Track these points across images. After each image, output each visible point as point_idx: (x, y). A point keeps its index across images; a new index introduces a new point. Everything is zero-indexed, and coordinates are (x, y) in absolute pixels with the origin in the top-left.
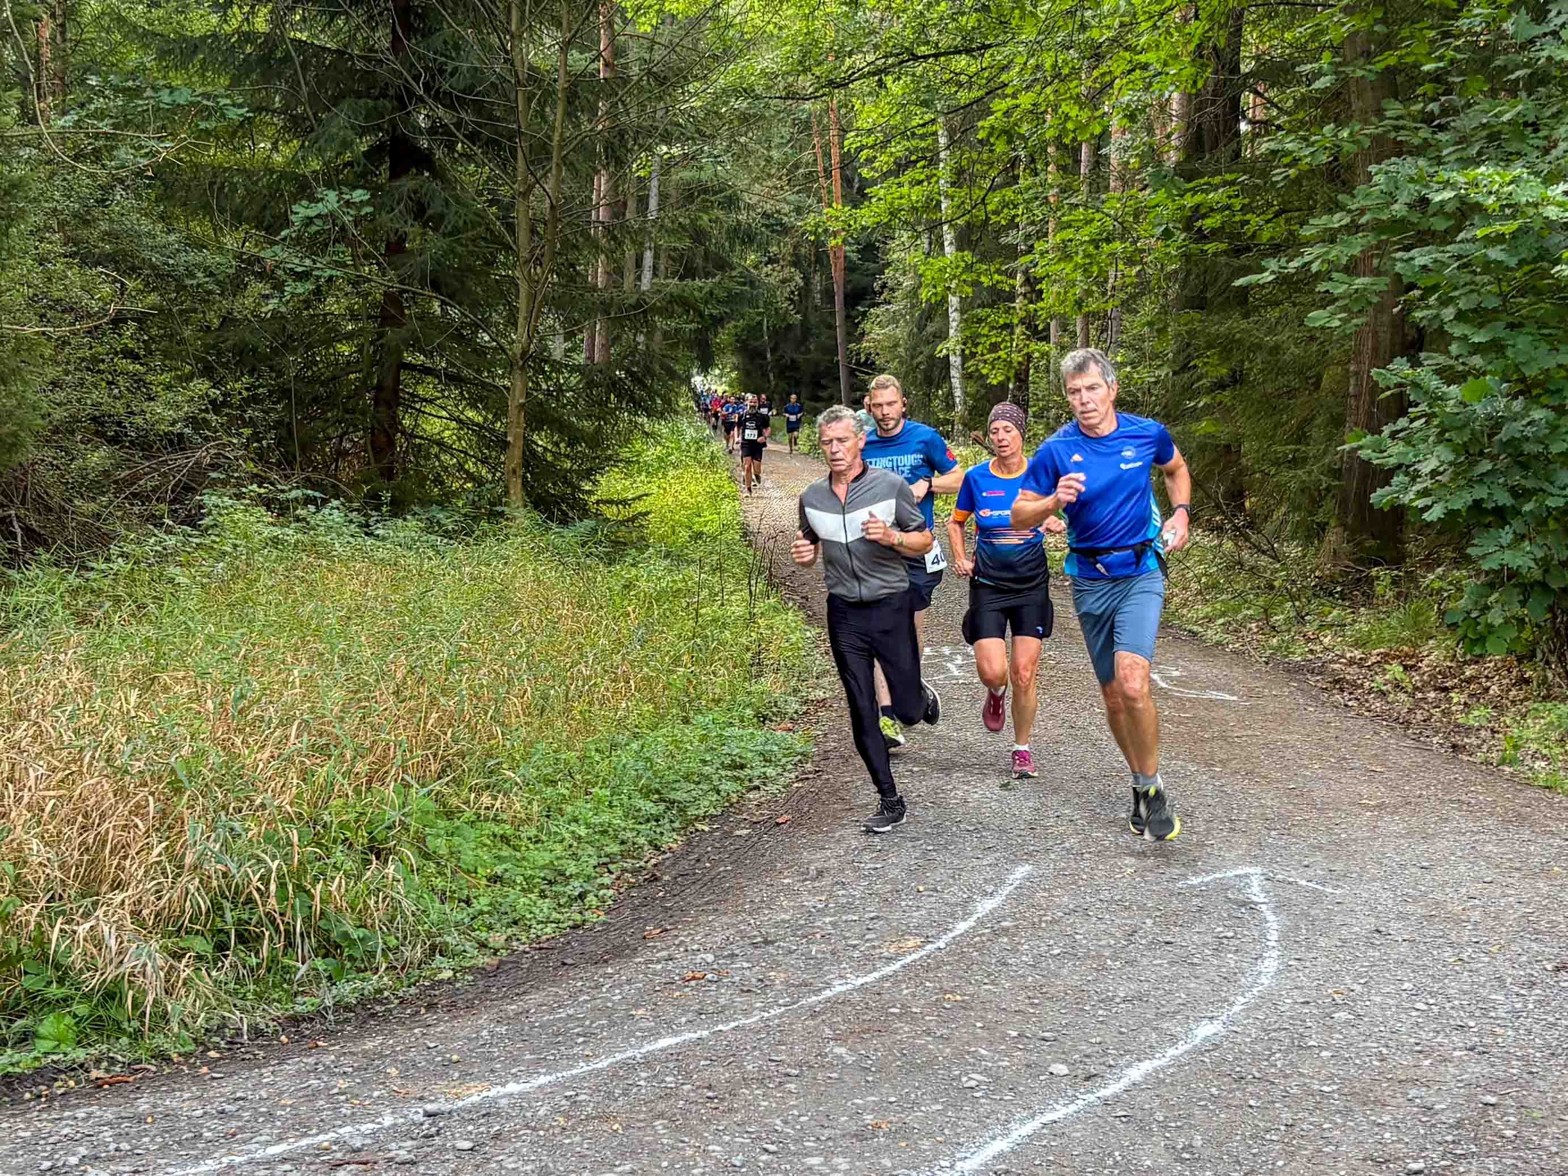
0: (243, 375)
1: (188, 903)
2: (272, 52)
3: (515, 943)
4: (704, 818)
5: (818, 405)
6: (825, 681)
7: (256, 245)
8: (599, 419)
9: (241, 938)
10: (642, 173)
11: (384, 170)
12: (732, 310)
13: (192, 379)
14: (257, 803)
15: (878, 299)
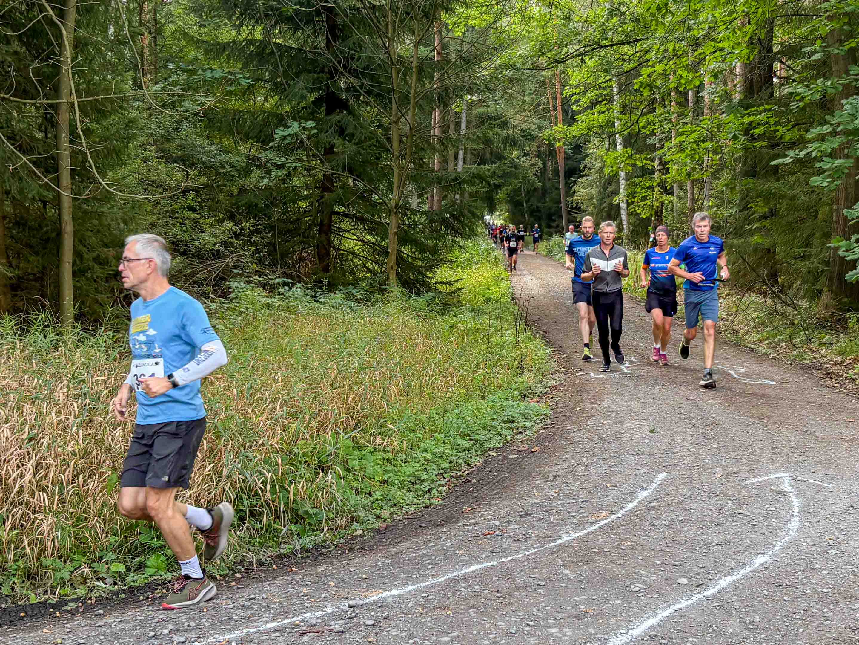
0: (250, 219)
1: (224, 496)
2: (264, 49)
3: (394, 516)
4: (493, 449)
6: (556, 376)
7: (256, 151)
8: (436, 239)
9: (252, 514)
10: (457, 110)
11: (323, 109)
12: (505, 181)
13: (224, 221)
14: (260, 443)
15: (582, 174)
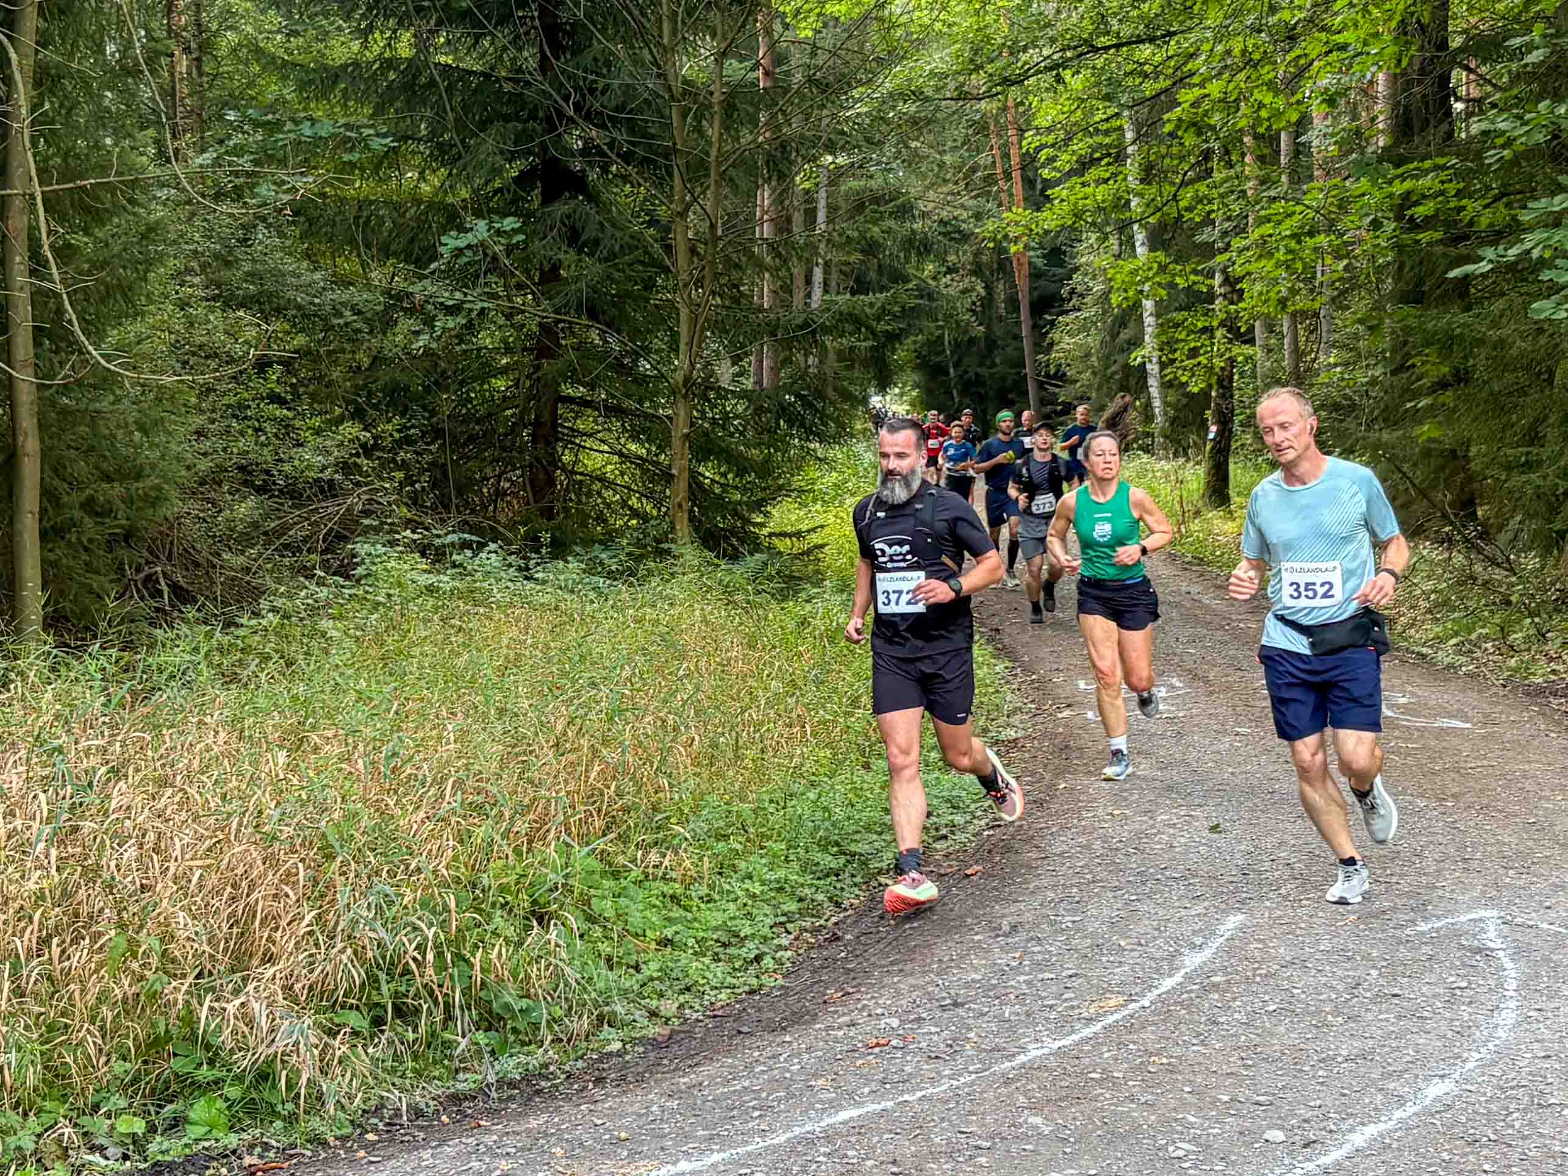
0: (394, 416)
1: (343, 976)
2: (415, 77)
3: (687, 1011)
4: (888, 871)
6: (1015, 719)
7: (405, 280)
8: (768, 447)
9: (398, 1011)
10: (806, 186)
11: (536, 196)
12: (909, 325)
13: (342, 423)
14: (412, 867)
15: (1066, 307)
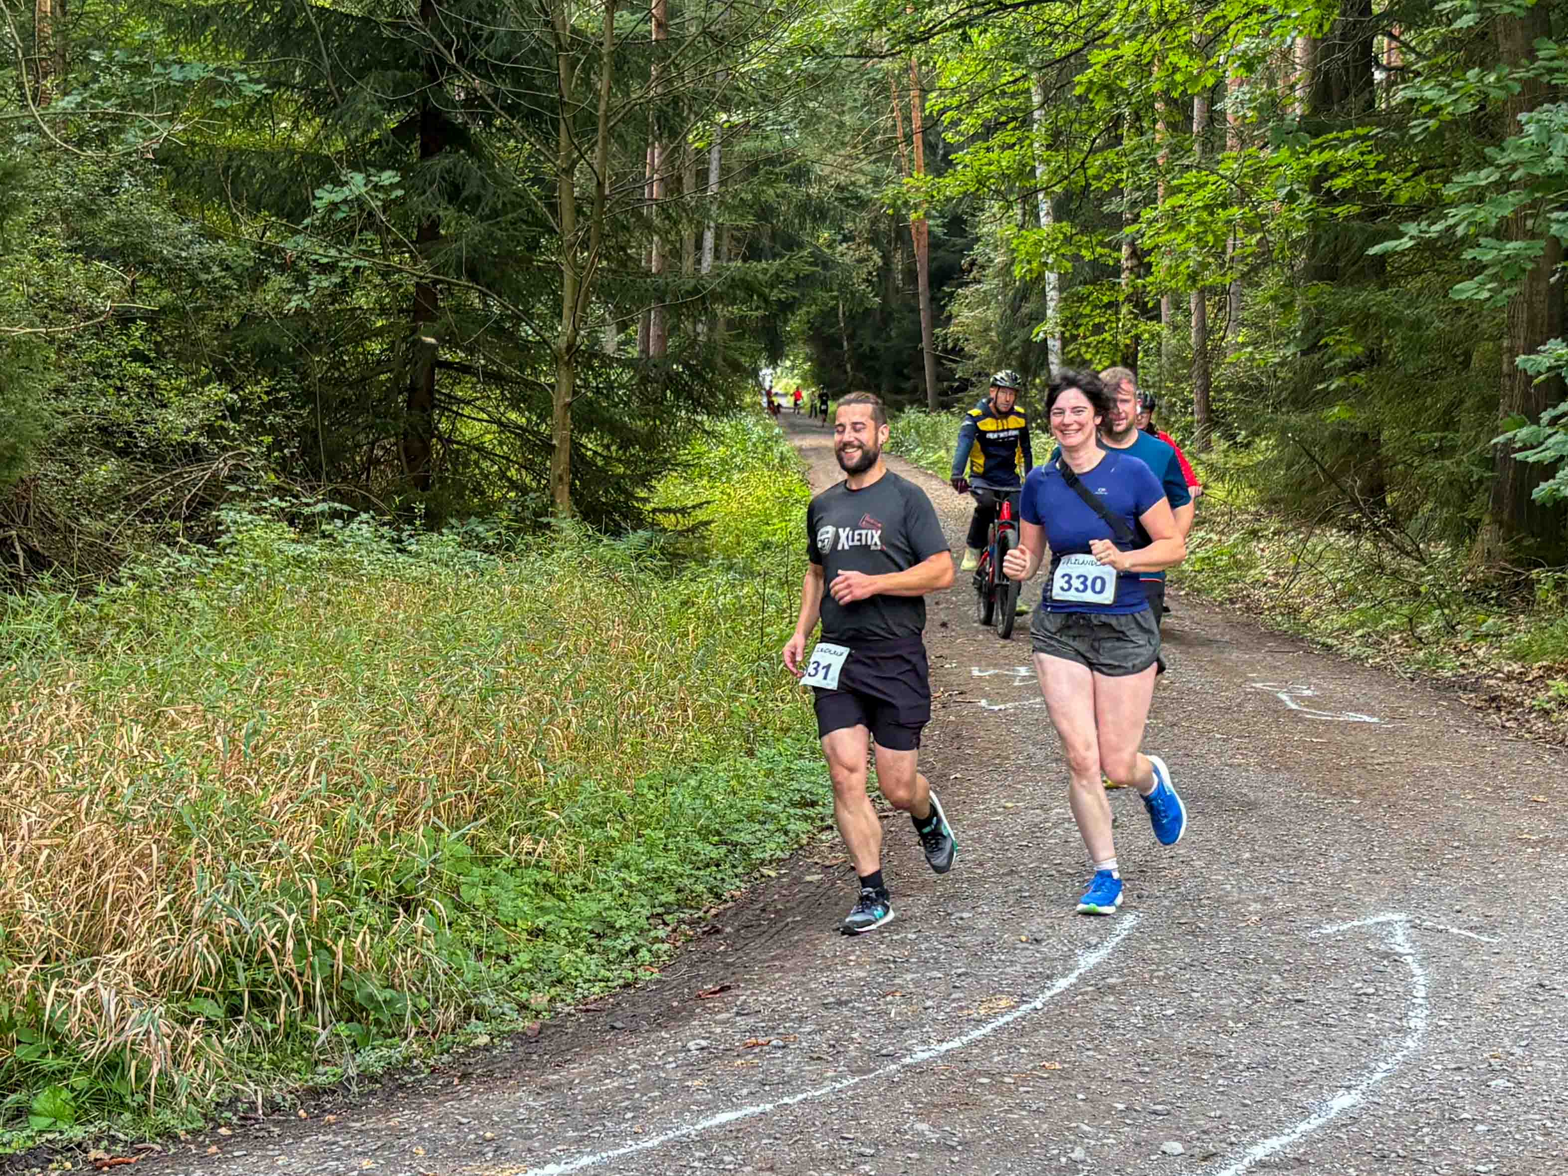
0: (262, 378)
1: (197, 963)
3: (558, 1005)
4: (771, 862)
5: (899, 398)
7: (277, 235)
8: (654, 418)
9: (256, 1001)
10: (700, 145)
11: (415, 148)
12: (803, 295)
13: (208, 384)
14: (273, 850)
15: (966, 278)
